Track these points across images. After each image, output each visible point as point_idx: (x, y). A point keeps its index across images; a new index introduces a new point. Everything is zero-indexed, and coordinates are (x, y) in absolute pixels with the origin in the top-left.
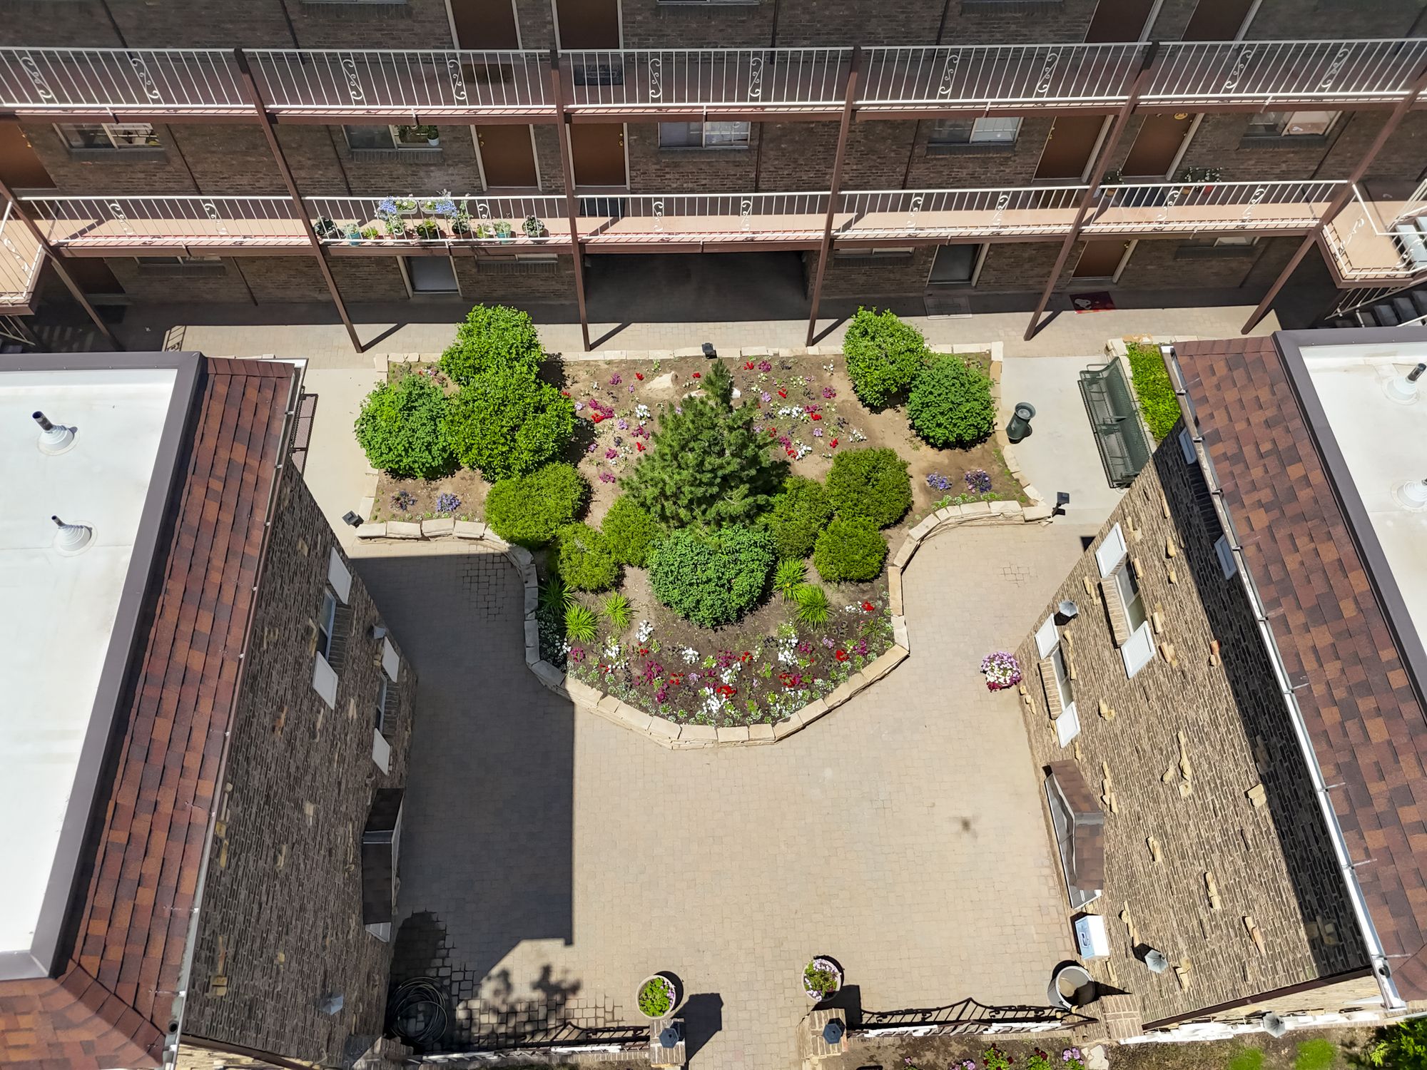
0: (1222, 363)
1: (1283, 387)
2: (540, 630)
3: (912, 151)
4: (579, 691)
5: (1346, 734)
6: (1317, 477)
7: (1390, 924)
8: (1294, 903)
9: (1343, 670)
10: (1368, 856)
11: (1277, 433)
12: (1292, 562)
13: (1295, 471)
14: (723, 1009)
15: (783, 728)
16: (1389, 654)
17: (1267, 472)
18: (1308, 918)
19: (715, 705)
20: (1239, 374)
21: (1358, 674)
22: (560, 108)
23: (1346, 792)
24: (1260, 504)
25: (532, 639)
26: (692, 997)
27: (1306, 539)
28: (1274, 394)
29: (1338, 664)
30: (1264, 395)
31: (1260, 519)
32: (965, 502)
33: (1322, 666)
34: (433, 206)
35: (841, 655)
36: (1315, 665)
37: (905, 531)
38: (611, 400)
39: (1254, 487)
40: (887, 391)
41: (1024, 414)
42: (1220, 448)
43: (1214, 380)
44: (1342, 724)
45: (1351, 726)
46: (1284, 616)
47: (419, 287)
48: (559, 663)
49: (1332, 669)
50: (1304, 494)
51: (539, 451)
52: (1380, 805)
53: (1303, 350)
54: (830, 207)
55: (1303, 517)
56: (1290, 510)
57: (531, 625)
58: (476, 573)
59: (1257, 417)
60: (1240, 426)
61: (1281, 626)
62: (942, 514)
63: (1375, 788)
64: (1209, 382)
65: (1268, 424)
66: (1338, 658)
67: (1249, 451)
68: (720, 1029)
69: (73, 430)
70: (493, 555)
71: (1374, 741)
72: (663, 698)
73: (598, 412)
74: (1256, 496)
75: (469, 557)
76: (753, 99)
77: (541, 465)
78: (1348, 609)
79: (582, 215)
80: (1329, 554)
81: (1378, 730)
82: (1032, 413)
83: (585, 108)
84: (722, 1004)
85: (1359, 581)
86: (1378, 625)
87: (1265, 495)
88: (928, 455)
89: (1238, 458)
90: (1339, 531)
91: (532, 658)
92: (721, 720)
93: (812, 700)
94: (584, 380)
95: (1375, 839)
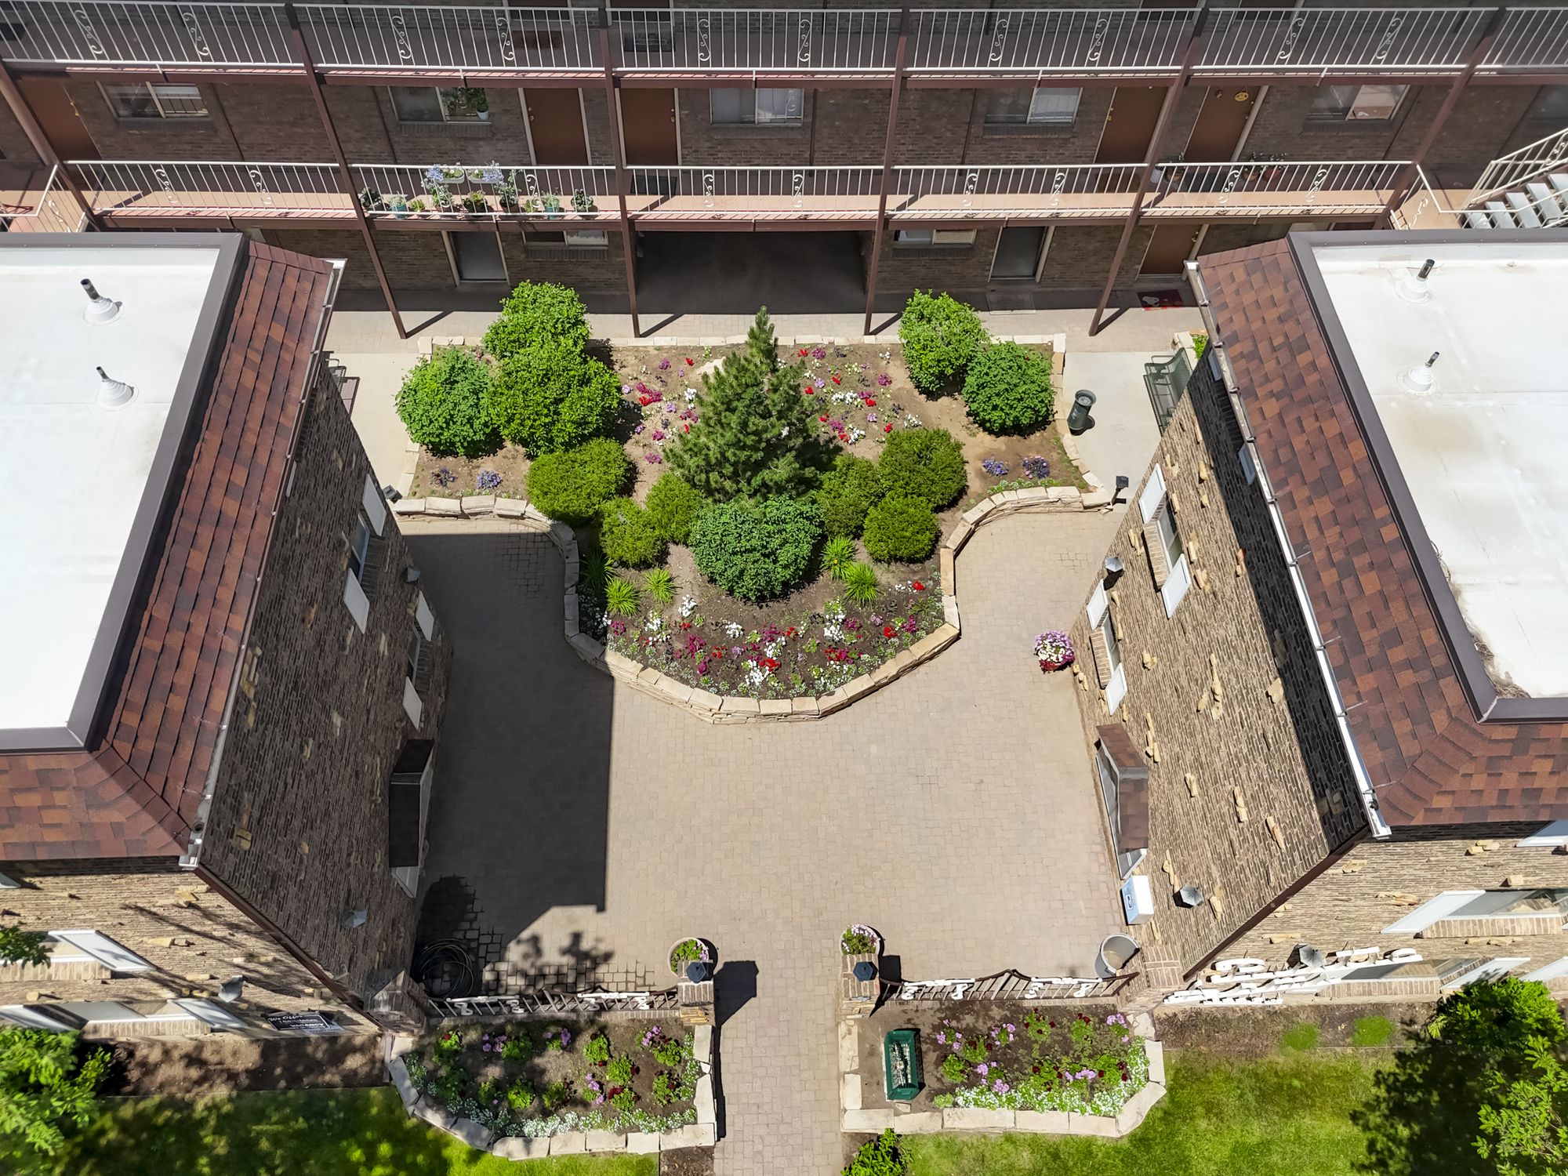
0: (1242, 270)
1: (1295, 283)
2: (580, 604)
3: (968, 131)
4: (620, 664)
5: (1342, 592)
6: (1323, 361)
7: (1378, 756)
8: (1308, 786)
9: (1341, 534)
10: (1360, 699)
11: (1289, 326)
12: (1299, 443)
13: (1304, 359)
14: (758, 977)
15: (827, 702)
16: (1382, 512)
17: (1279, 363)
18: (1319, 796)
19: (758, 677)
20: (1257, 278)
21: (1354, 534)
22: (608, 71)
23: (1341, 644)
24: (1272, 394)
25: (571, 612)
26: (726, 964)
27: (1312, 419)
28: (1287, 290)
29: (1337, 529)
30: (1278, 293)
31: (1272, 408)
32: (1021, 487)
33: (1322, 533)
34: (480, 175)
35: (890, 633)
36: (1317, 533)
37: (959, 514)
38: (660, 384)
39: (1267, 380)
40: (942, 373)
41: (1085, 402)
42: (1237, 349)
43: (1234, 286)
44: (1340, 584)
45: (1348, 584)
46: (1291, 492)
47: (466, 275)
48: (599, 636)
49: (1332, 533)
50: (1311, 379)
51: (582, 423)
52: (1372, 651)
53: (1318, 252)
54: (883, 185)
55: (1310, 400)
56: (1298, 395)
57: (571, 599)
58: (516, 552)
59: (1272, 315)
60: (1256, 325)
61: (1288, 503)
62: (998, 499)
63: (1368, 636)
64: (1229, 290)
65: (1281, 320)
66: (1337, 524)
67: (1263, 348)
68: (755, 995)
69: (119, 304)
70: (535, 534)
71: (1367, 593)
72: (705, 671)
73: (647, 396)
74: (1269, 387)
75: (509, 535)
76: (803, 64)
77: (585, 439)
78: (1347, 477)
79: (632, 193)
80: (1331, 429)
81: (1371, 583)
82: (1092, 400)
83: (635, 71)
84: (757, 971)
85: (1358, 450)
86: (1374, 487)
87: (1277, 385)
88: (985, 440)
89: (1254, 355)
90: (1342, 407)
91: (571, 631)
92: (764, 692)
93: (857, 675)
94: (633, 365)
95: (1367, 682)
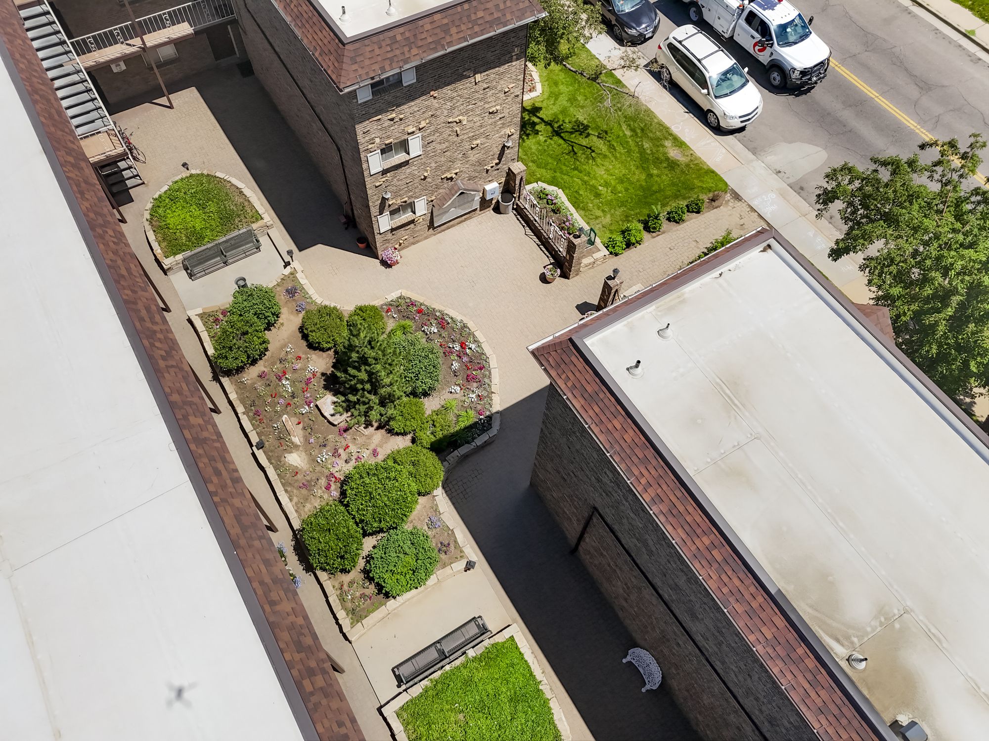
1: (367, 42)
5: (481, 24)
6: (401, 30)
7: (528, 13)
9: (464, 24)
10: (512, 19)
11: (384, 44)
12: (430, 40)
13: (399, 38)
14: (577, 304)
15: (466, 320)
16: (459, 9)
17: (398, 48)
19: (472, 346)
21: (465, 19)
23: (497, 25)
24: (409, 51)
26: (582, 314)
27: (422, 34)
28: (369, 45)
29: (462, 25)
30: (369, 49)
31: (415, 51)
33: (462, 31)
36: (462, 33)
38: (320, 481)
39: (403, 53)
41: (241, 283)
42: (387, 67)
44: (479, 25)
45: (480, 22)
46: (447, 43)
48: (490, 418)
49: (463, 27)
50: (407, 34)
52: (500, 15)
55: (415, 35)
56: (412, 40)
58: (461, 495)
59: (377, 51)
60: (379, 58)
61: (450, 44)
63: (496, 16)
65: (380, 48)
66: (460, 25)
67: (389, 55)
70: (446, 492)
71: (483, 15)
72: (481, 368)
73: (332, 484)
74: (406, 53)
78: (445, 21)
80: (428, 27)
81: (480, 14)
85: (437, 17)
86: (450, 12)
87: (406, 49)
88: (285, 317)
89: (391, 59)
90: (420, 23)
91: (494, 431)
92: (477, 342)
93: (447, 315)
94: (311, 504)
95: (509, 17)
